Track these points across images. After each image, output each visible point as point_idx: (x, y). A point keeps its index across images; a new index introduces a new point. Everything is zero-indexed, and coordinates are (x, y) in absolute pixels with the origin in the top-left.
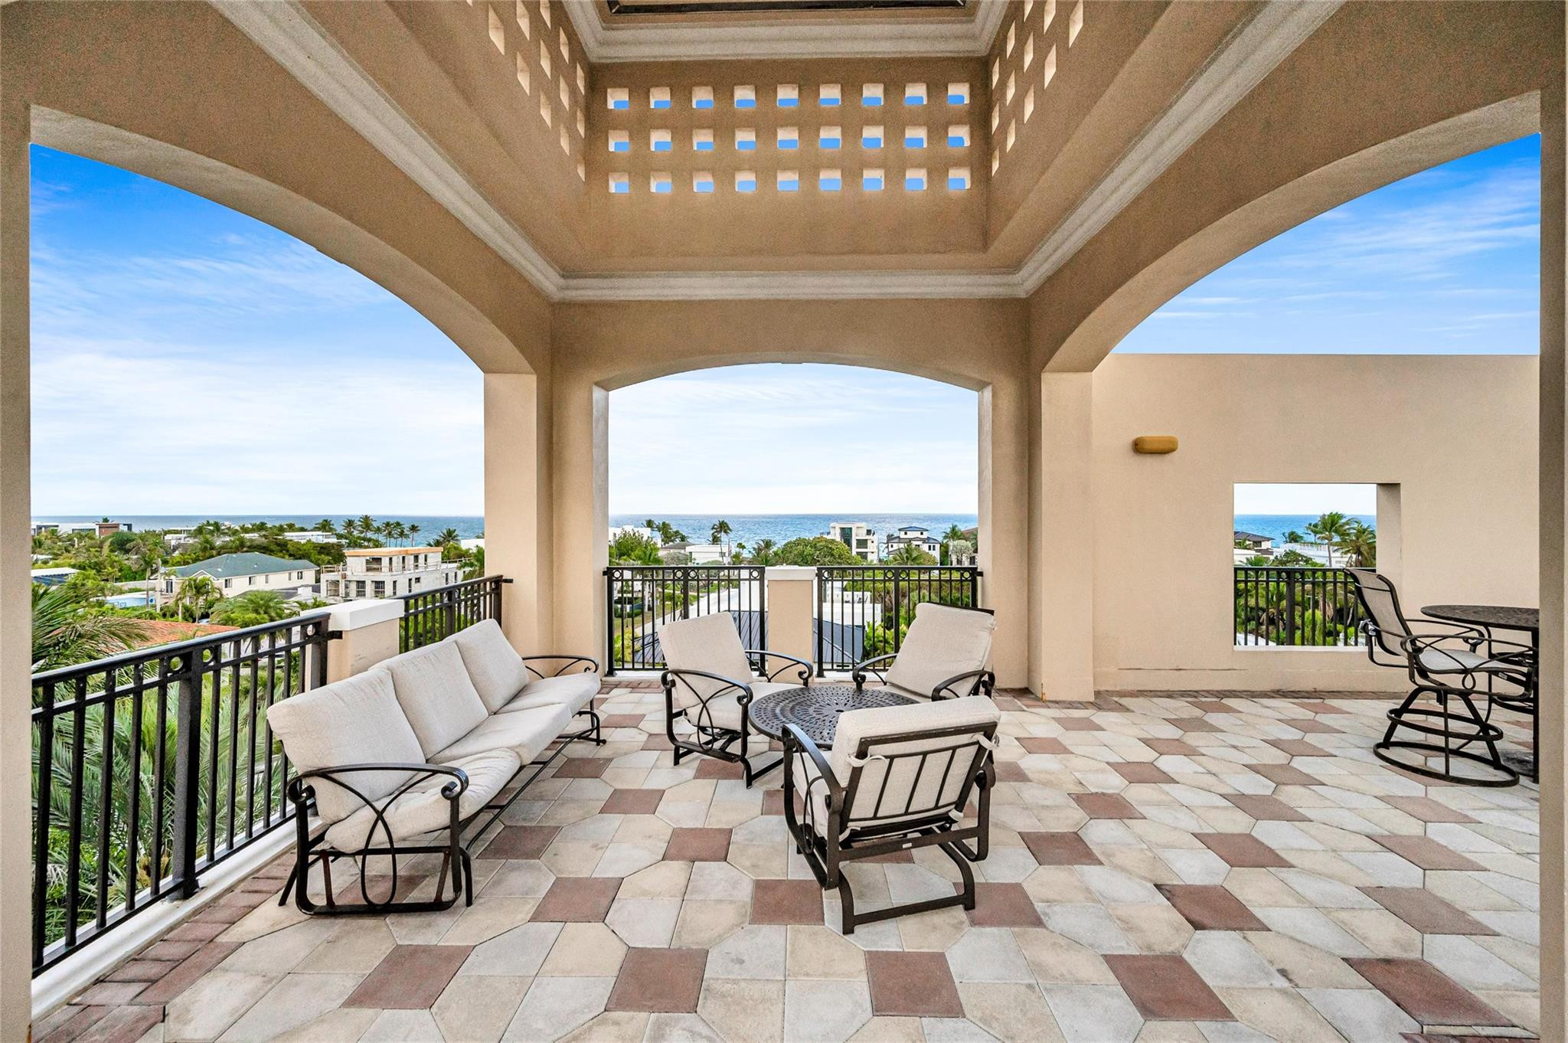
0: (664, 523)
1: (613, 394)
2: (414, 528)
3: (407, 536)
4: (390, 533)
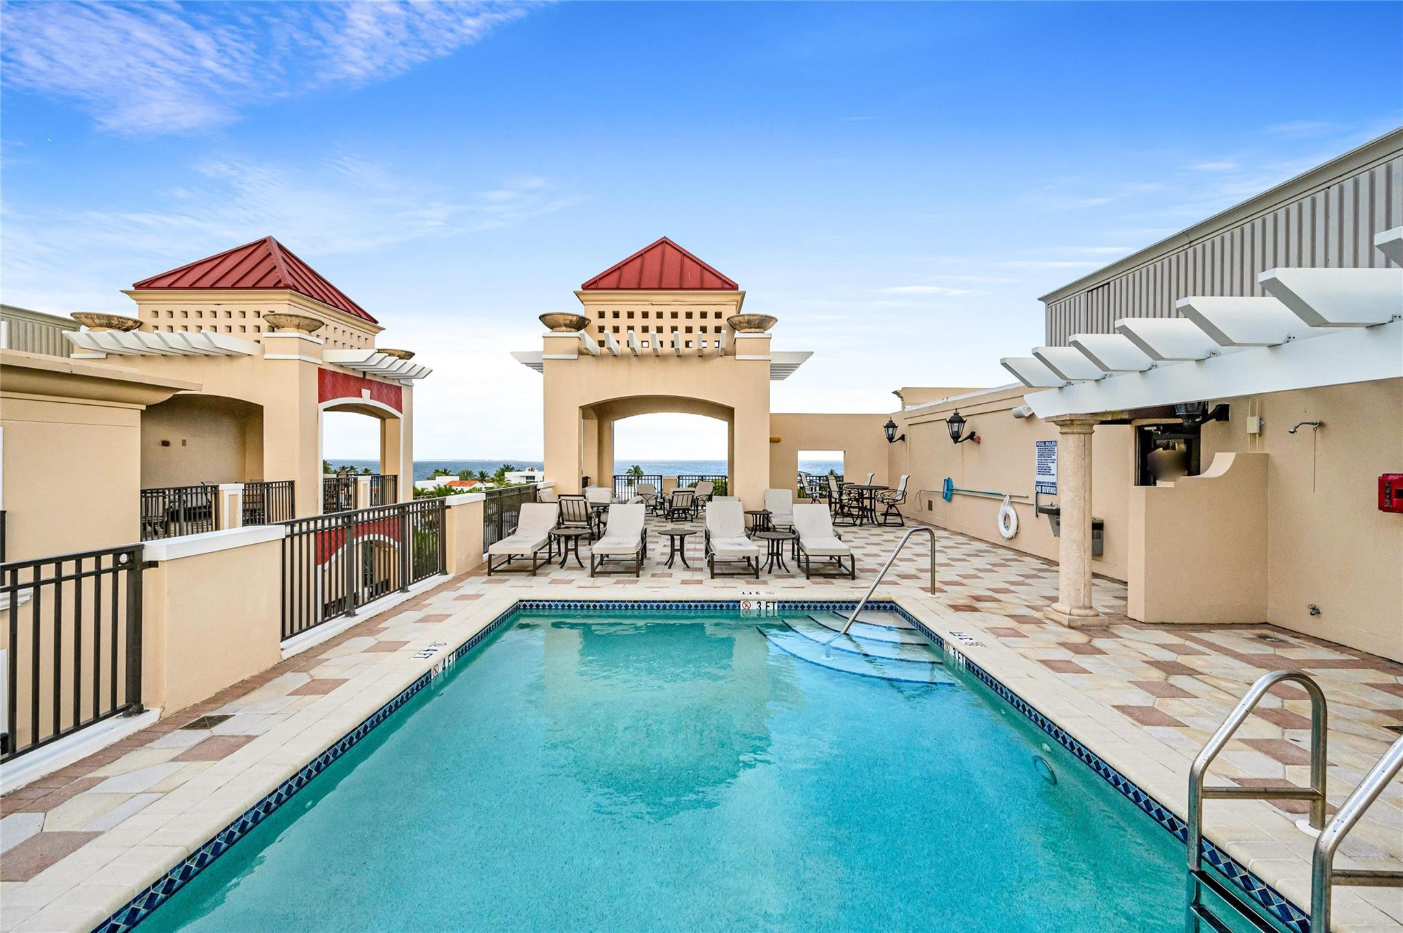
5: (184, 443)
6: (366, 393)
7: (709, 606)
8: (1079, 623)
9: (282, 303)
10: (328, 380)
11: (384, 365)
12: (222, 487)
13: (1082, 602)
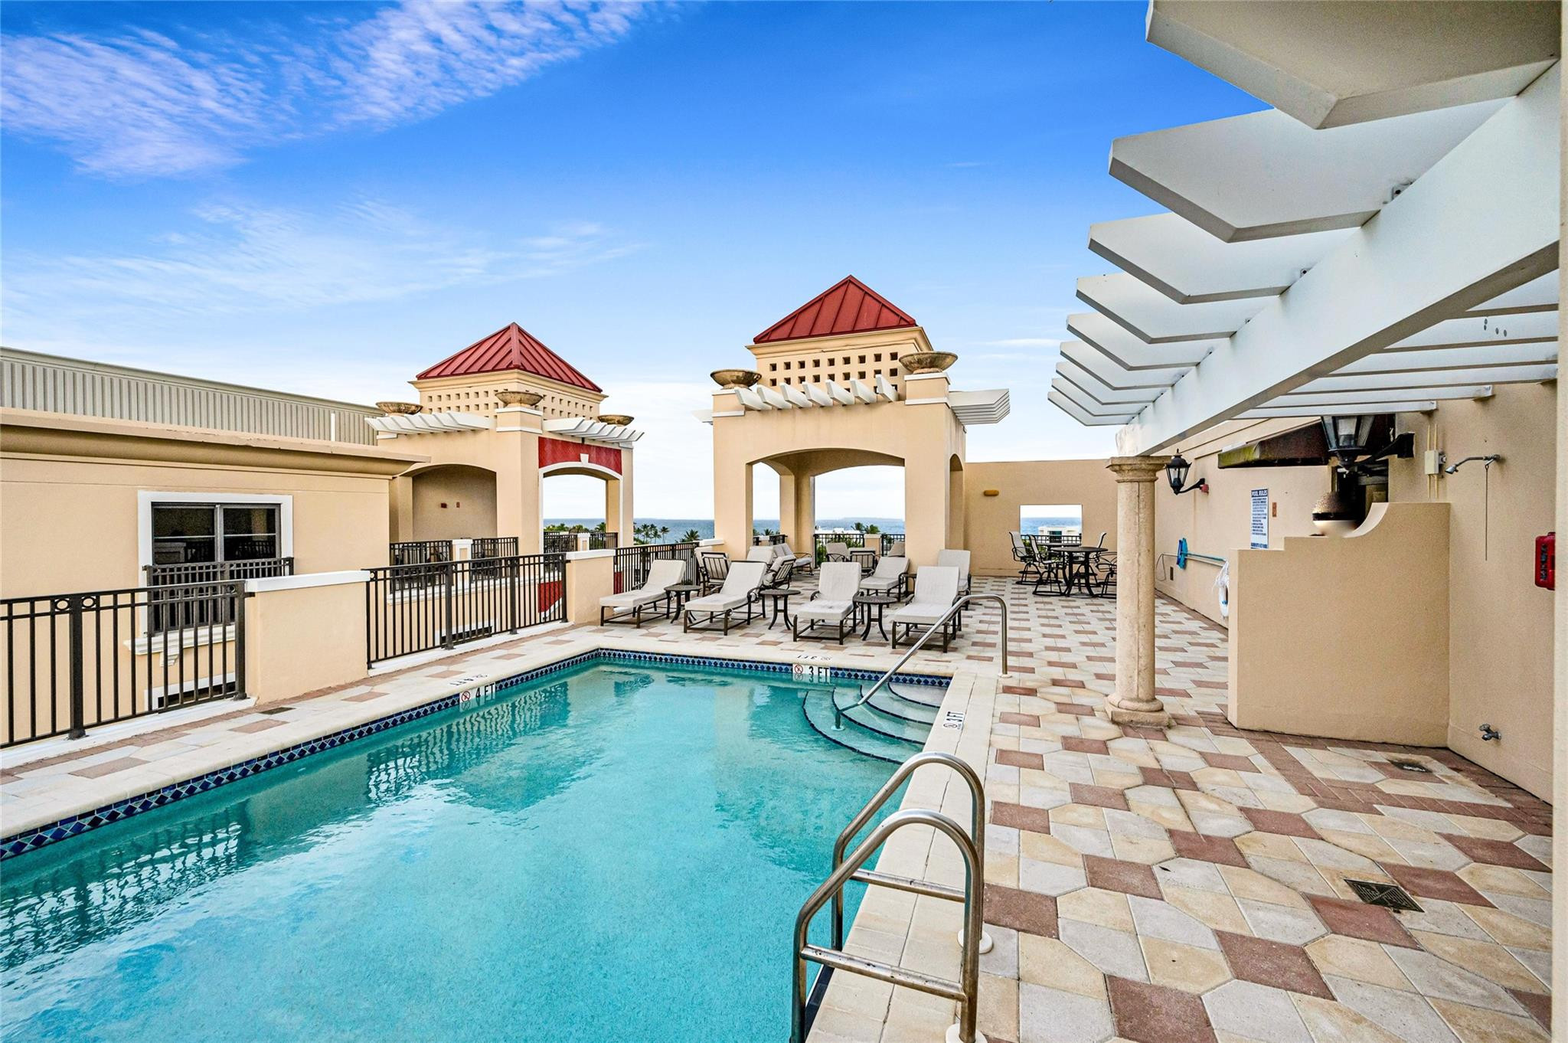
0: (872, 526)
1: (816, 477)
2: (664, 530)
3: (659, 536)
4: (647, 534)
5: (458, 505)
6: (584, 457)
7: (762, 667)
8: (1127, 719)
9: (512, 382)
10: (548, 448)
11: (605, 432)
12: (454, 542)
13: (1136, 693)
